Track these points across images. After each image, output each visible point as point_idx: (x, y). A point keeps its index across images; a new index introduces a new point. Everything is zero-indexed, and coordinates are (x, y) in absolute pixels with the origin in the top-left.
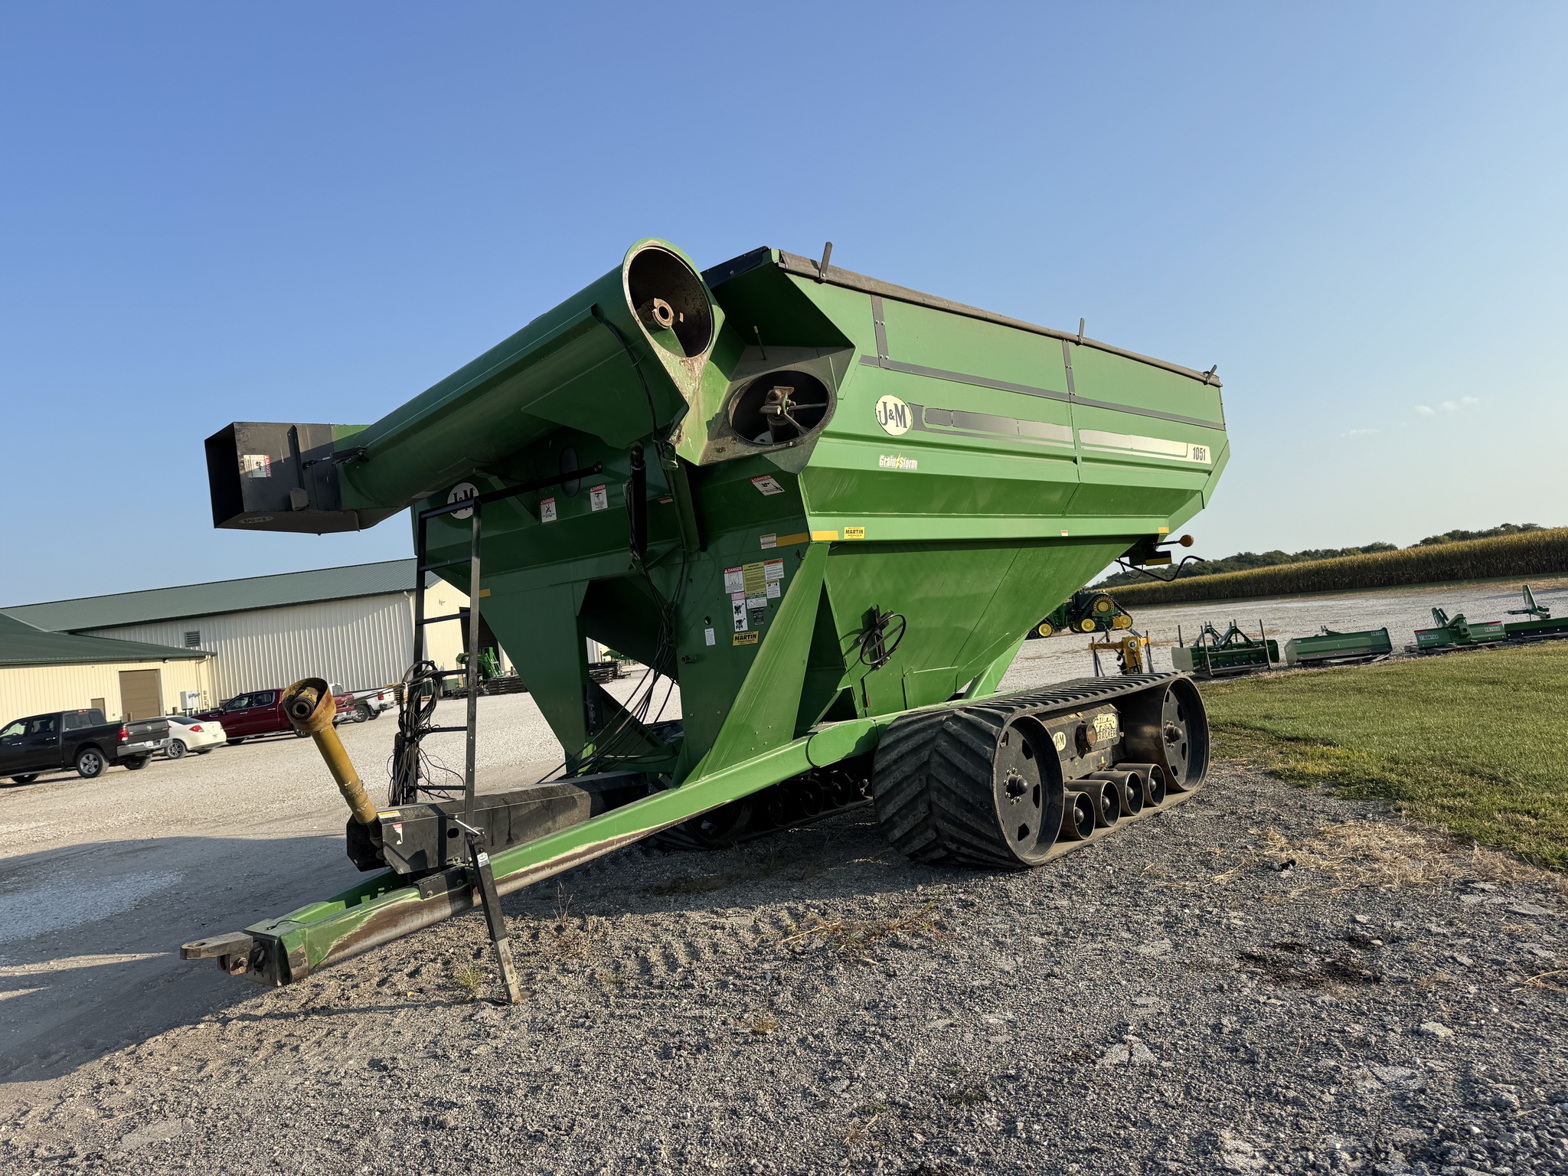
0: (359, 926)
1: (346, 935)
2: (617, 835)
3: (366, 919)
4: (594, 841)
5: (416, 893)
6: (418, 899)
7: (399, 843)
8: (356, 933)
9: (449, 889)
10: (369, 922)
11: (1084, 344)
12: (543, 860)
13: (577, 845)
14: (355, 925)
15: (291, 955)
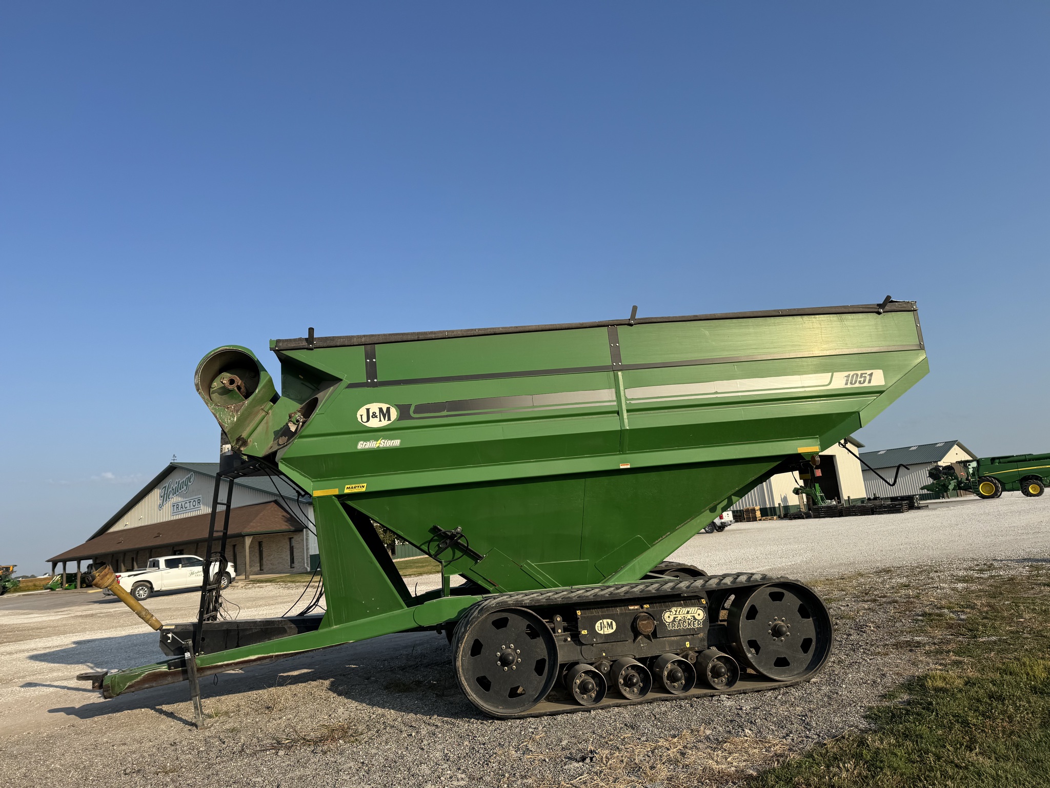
0: (139, 678)
1: (133, 681)
2: (275, 652)
3: (143, 675)
4: (261, 654)
5: (166, 667)
6: (167, 670)
7: (169, 641)
8: (138, 681)
9: (181, 667)
10: (144, 677)
11: (635, 324)
12: (232, 660)
13: (251, 655)
14: (138, 677)
15: (105, 685)
